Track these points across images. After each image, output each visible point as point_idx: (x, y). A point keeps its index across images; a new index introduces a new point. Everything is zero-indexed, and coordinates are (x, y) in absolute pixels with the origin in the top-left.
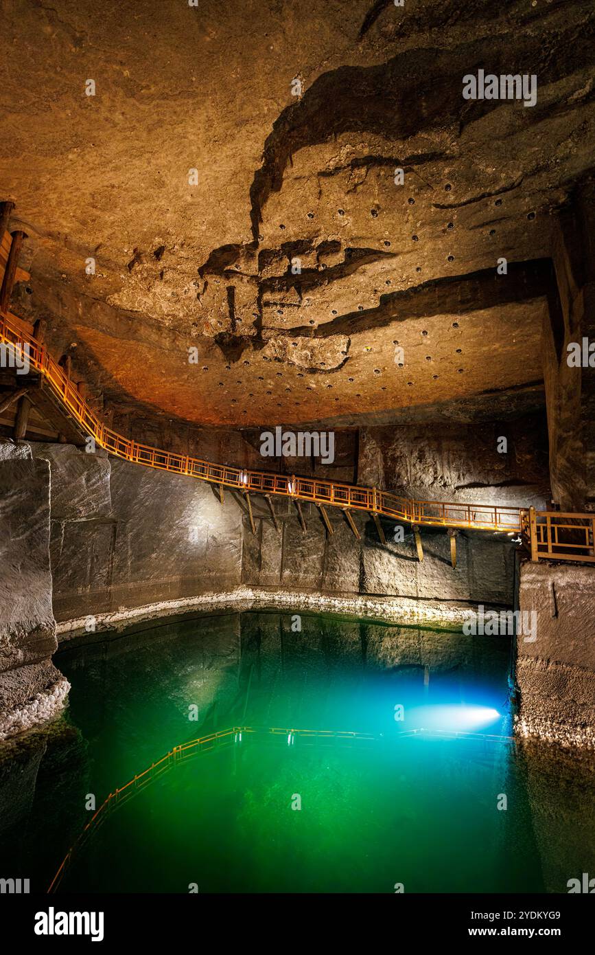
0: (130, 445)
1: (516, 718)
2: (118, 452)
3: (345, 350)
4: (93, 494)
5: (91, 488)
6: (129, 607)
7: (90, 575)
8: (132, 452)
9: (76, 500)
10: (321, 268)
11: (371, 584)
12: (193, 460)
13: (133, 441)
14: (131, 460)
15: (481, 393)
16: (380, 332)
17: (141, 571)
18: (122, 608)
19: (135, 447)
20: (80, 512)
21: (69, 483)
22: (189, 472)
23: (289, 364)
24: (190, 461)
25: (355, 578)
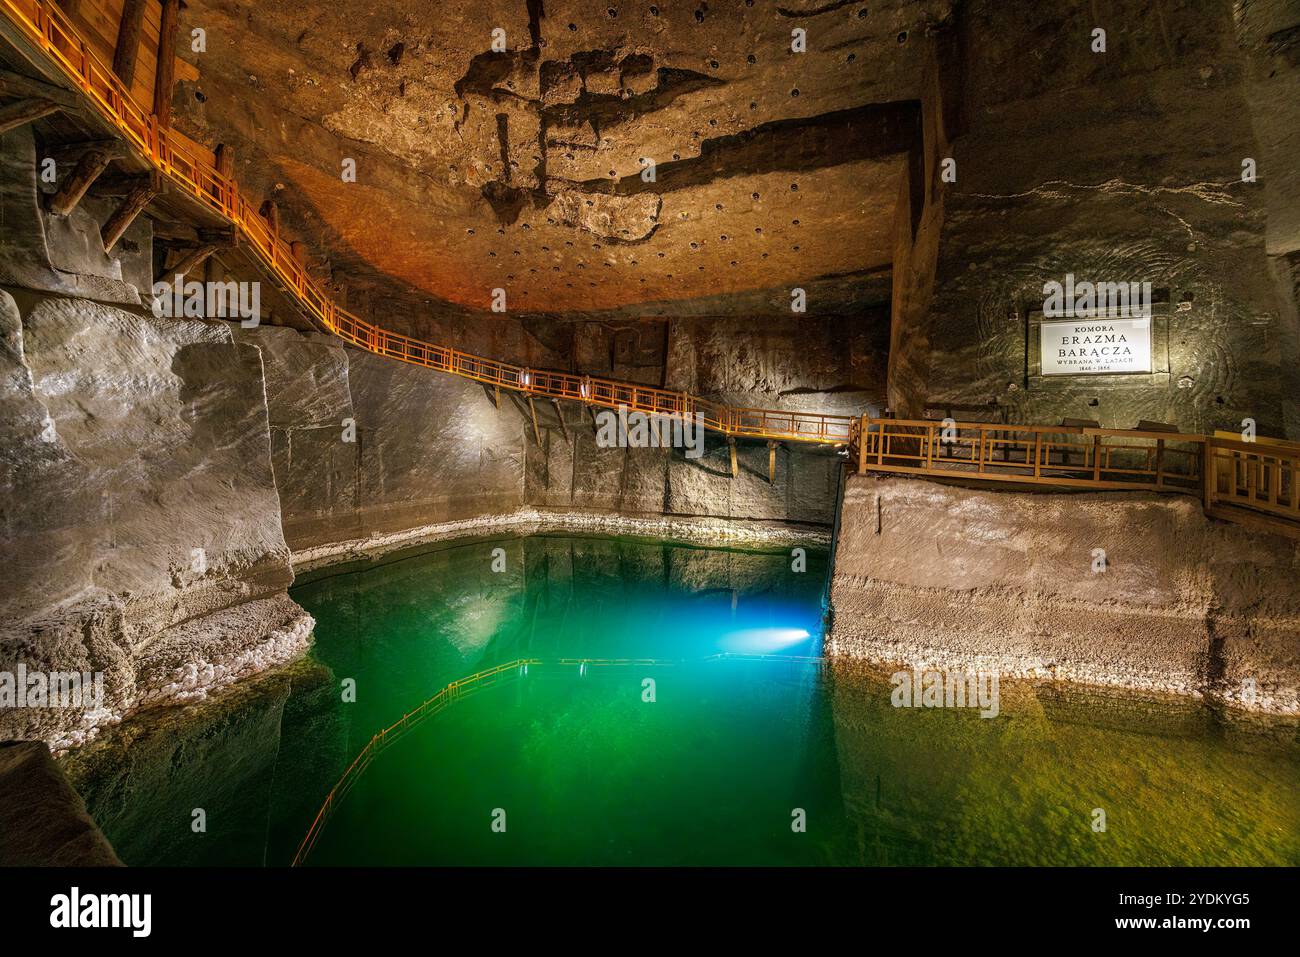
0: (373, 332)
1: (827, 637)
2: (357, 341)
3: (655, 215)
4: (327, 393)
5: (323, 386)
6: (385, 532)
7: (332, 495)
8: (376, 341)
9: (304, 401)
10: (626, 96)
11: (678, 504)
12: (459, 354)
13: (377, 326)
14: (376, 351)
15: (817, 279)
16: (700, 192)
17: (399, 490)
18: (376, 534)
19: (381, 334)
20: (311, 417)
21: (292, 379)
22: (455, 369)
23: (582, 230)
24: (455, 355)
25: (659, 496)
